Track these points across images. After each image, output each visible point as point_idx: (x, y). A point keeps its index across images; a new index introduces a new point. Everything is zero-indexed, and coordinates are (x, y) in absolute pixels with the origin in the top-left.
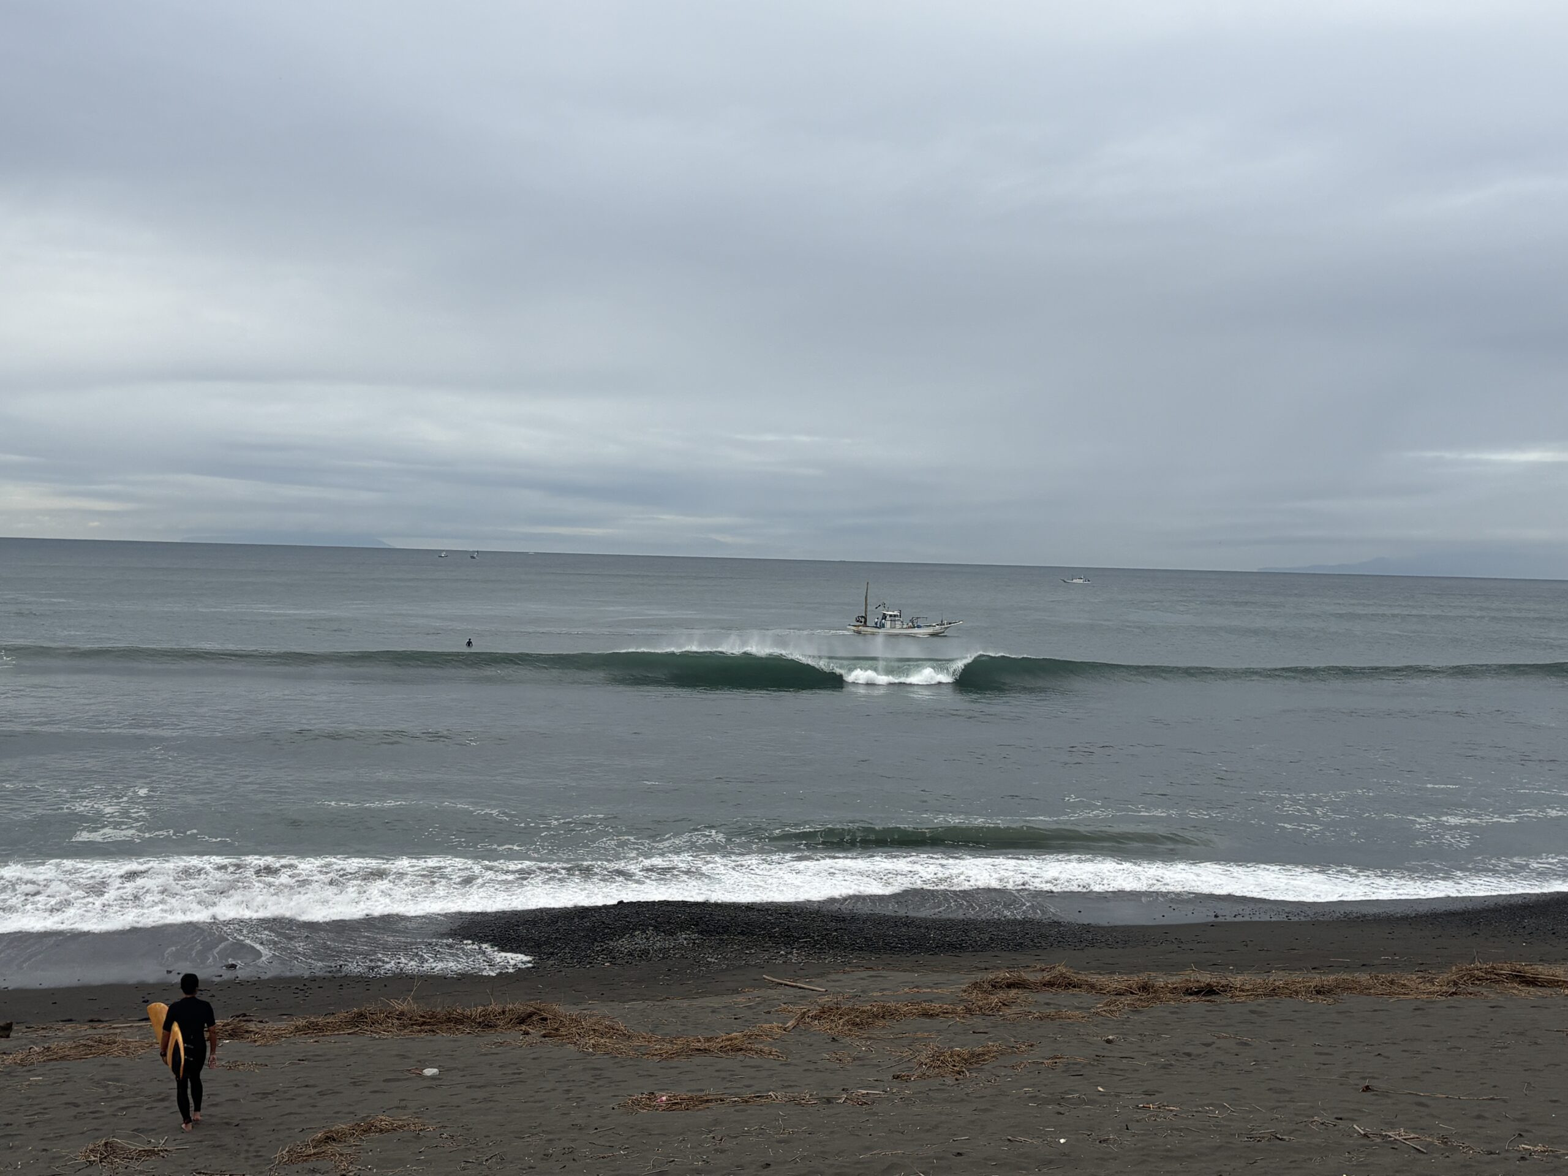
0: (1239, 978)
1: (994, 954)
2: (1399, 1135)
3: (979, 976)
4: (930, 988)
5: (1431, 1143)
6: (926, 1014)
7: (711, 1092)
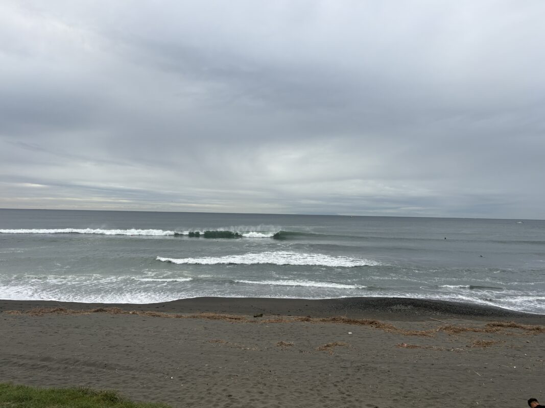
4: (475, 324)
6: (475, 331)
7: (418, 345)
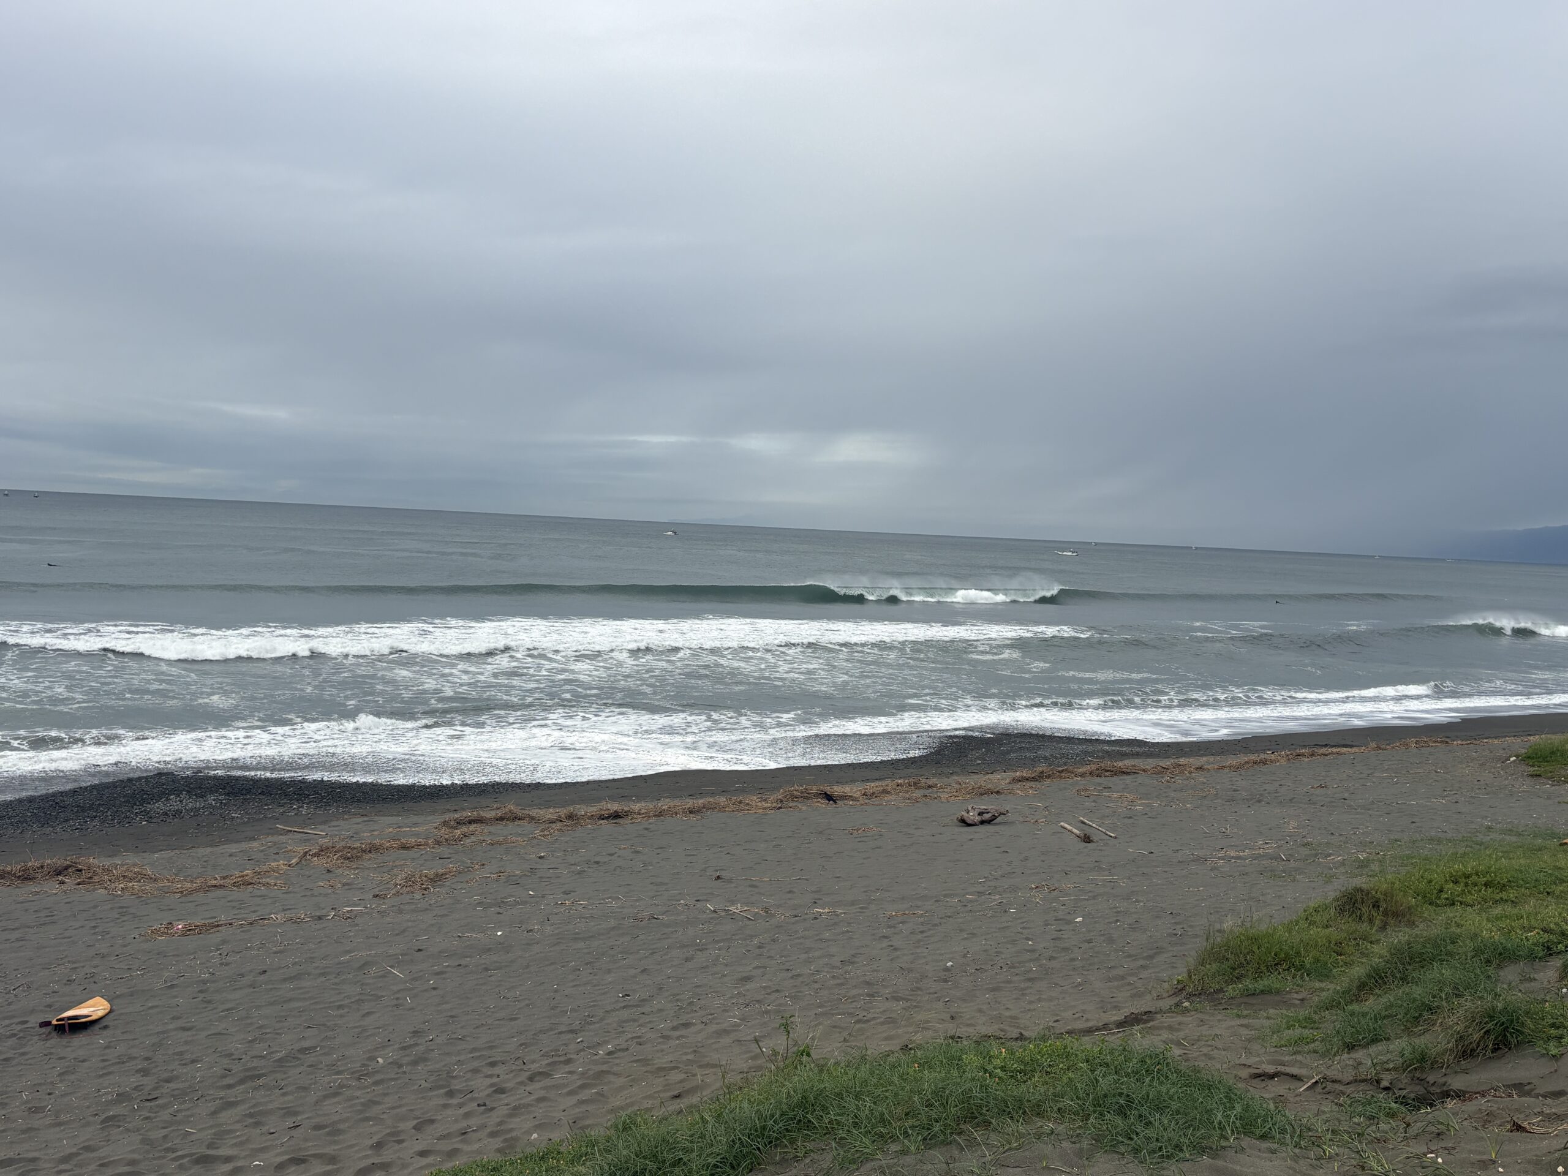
0: (638, 805)
1: (463, 799)
2: (737, 909)
3: (447, 817)
4: (409, 827)
5: (757, 913)
6: (404, 847)
7: (223, 918)
